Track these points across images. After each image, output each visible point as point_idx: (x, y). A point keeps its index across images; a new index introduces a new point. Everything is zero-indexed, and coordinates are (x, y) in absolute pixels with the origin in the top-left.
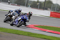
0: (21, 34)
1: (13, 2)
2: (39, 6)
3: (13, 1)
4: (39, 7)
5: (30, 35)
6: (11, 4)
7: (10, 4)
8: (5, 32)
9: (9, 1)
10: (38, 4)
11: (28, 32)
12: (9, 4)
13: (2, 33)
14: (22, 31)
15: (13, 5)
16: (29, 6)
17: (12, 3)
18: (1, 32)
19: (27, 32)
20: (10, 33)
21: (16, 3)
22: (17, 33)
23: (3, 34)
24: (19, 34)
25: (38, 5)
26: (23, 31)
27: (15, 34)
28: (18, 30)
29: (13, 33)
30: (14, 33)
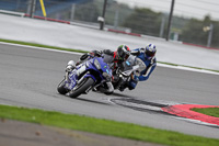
0: (146, 137)
1: (116, 22)
2: (210, 36)
3: (116, 18)
4: (209, 41)
5: (177, 140)
6: (110, 30)
7: (106, 29)
8: (85, 131)
9: (100, 19)
10: (208, 28)
11: (170, 132)
12: (101, 29)
13: (75, 133)
14: (147, 128)
15: (118, 32)
16: (176, 36)
17: (112, 25)
18: (73, 129)
19: (166, 131)
20: (105, 134)
21: (126, 26)
22: (129, 135)
23: (78, 137)
24: (138, 140)
25: (208, 32)
26: (152, 128)
27: (123, 137)
28: (132, 125)
29: (117, 136)
30: (119, 133)
